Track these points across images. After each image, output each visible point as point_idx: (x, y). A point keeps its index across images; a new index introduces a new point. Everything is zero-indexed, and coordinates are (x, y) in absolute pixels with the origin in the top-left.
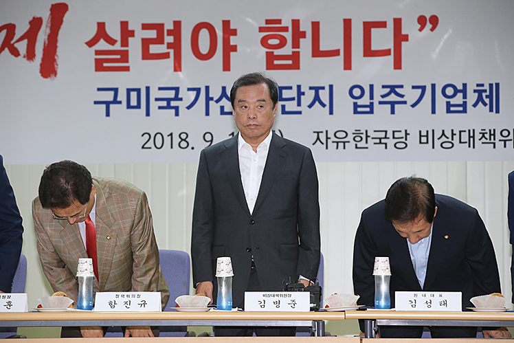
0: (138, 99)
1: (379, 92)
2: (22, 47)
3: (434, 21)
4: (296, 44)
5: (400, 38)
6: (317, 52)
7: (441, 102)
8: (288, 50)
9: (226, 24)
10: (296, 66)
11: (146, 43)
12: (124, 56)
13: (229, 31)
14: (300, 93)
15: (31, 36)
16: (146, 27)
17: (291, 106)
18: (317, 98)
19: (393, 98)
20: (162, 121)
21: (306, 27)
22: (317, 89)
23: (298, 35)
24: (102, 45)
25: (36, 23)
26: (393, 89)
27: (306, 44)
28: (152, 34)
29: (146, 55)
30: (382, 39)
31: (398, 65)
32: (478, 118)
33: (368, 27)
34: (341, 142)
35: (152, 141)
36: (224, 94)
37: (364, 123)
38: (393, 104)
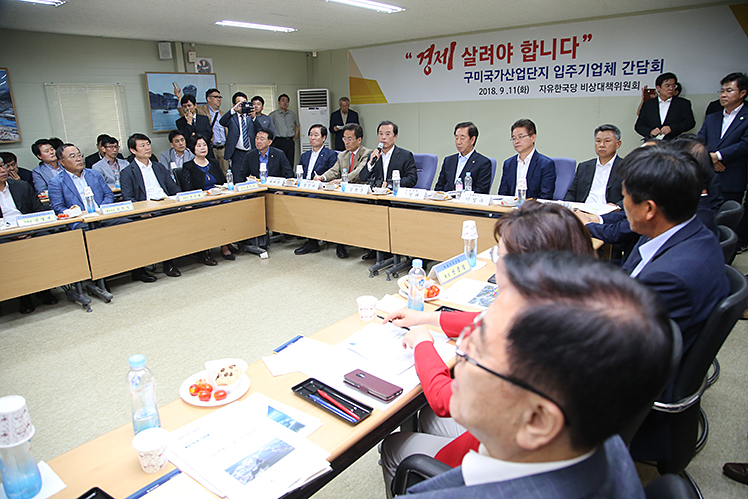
0: (478, 76)
1: (566, 68)
2: (442, 59)
3: (590, 36)
4: (535, 51)
5: (575, 45)
6: (542, 54)
7: (591, 71)
8: (531, 53)
9: (509, 44)
10: (534, 60)
11: (481, 54)
12: (474, 60)
13: (510, 47)
14: (536, 71)
15: (445, 55)
16: (481, 48)
17: (532, 76)
18: (542, 72)
19: (571, 70)
20: (487, 84)
21: (538, 43)
22: (542, 69)
23: (536, 47)
24: (467, 56)
25: (446, 50)
26: (571, 67)
27: (538, 50)
28: (483, 51)
29: (481, 59)
30: (568, 46)
31: (574, 57)
32: (606, 78)
33: (563, 41)
34: (550, 90)
35: (483, 91)
36: (508, 73)
37: (560, 81)
38: (571, 73)
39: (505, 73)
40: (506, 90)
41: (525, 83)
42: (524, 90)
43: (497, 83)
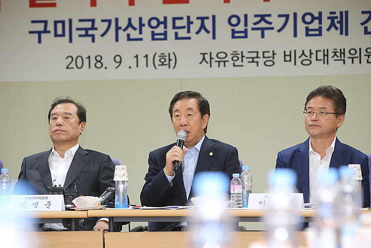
0: (63, 29)
1: (252, 20)
14: (190, 23)
17: (182, 33)
18: (203, 26)
19: (263, 25)
20: (82, 46)
22: (203, 19)
26: (263, 17)
32: (331, 40)
34: (222, 62)
35: (74, 62)
36: (130, 24)
37: (240, 45)
38: (263, 30)
39: (123, 24)
40: (128, 60)
41: (169, 46)
42: (166, 60)
43: (106, 46)
